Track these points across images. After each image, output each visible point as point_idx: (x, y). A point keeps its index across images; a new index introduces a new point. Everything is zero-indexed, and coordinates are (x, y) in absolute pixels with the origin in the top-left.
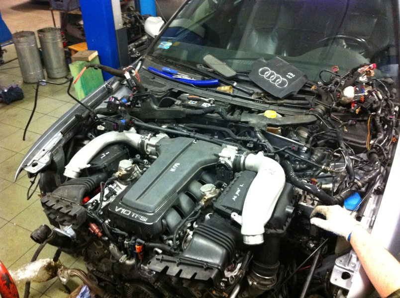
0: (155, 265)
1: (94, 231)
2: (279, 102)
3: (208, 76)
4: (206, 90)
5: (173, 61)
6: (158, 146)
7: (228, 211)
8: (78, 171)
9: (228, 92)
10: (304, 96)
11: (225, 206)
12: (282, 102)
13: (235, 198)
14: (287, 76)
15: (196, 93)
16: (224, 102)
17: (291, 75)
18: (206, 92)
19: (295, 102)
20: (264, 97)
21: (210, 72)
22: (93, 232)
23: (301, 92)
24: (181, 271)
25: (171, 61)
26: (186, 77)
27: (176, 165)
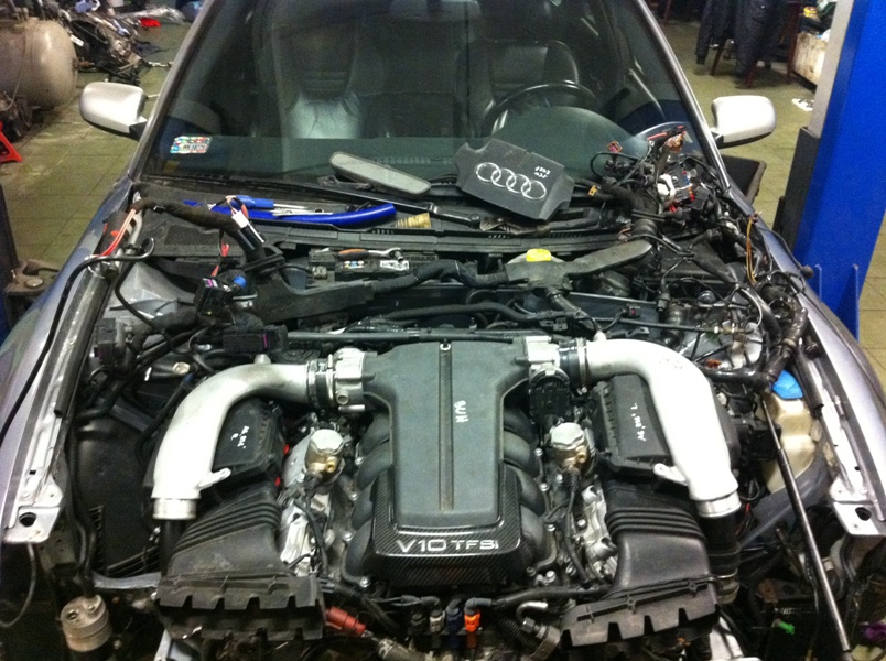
0: (583, 632)
1: (343, 625)
2: (542, 229)
3: (360, 201)
4: (370, 232)
5: (249, 179)
6: (371, 378)
7: (644, 466)
8: (195, 495)
9: (427, 227)
10: (581, 210)
11: (634, 459)
12: (547, 227)
13: (641, 435)
14: (537, 174)
15: (345, 242)
16: (421, 252)
17: (543, 172)
18: (371, 237)
19: (572, 223)
20: (504, 225)
21: (361, 190)
22: (340, 628)
23: (574, 202)
24: (648, 620)
25: (243, 179)
26: (298, 210)
27: (459, 406)
